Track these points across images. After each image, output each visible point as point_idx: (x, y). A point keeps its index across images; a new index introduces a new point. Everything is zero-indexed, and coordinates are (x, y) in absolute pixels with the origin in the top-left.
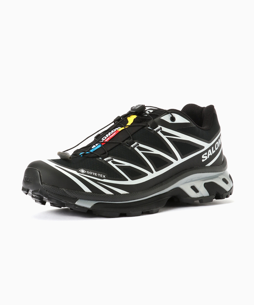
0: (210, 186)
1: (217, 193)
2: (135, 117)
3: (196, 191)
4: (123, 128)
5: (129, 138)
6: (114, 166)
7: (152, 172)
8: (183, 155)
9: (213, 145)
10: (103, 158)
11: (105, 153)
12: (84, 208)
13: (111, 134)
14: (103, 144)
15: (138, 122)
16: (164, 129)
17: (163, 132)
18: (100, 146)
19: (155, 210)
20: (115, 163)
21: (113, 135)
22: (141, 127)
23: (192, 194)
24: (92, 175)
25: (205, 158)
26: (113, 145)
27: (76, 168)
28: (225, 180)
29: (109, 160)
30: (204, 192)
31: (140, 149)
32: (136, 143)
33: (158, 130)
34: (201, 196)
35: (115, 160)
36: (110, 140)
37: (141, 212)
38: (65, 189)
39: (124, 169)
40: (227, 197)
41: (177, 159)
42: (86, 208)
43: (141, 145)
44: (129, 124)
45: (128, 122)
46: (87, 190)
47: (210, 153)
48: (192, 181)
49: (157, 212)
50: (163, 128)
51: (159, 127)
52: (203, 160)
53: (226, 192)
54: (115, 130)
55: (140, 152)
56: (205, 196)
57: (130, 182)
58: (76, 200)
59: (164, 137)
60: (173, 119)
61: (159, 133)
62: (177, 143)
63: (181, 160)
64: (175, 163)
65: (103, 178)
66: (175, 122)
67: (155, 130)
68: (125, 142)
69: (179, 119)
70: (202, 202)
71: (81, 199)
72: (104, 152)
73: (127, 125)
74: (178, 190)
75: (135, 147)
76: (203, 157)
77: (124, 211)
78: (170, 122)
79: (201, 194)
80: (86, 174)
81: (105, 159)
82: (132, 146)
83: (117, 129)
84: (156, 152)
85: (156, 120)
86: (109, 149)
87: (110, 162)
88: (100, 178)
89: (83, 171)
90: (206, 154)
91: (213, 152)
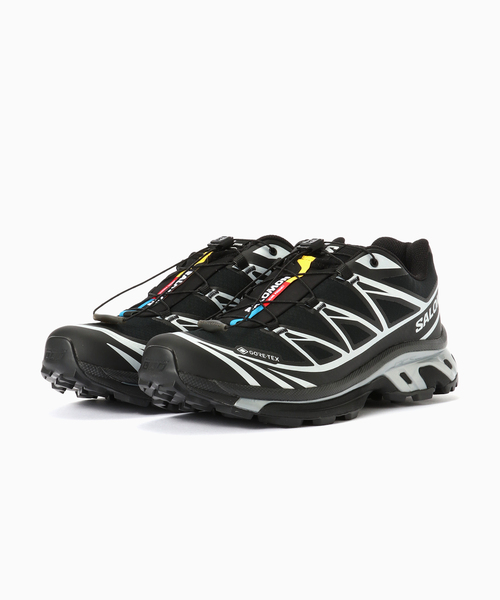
0: (428, 373)
1: (438, 383)
2: (312, 259)
3: (409, 381)
4: (295, 278)
5: (308, 294)
6: (290, 340)
7: (348, 351)
8: (391, 322)
9: (431, 306)
10: (271, 329)
11: (273, 320)
12: (248, 411)
13: (277, 289)
14: (266, 305)
15: (318, 268)
16: (363, 280)
17: (361, 285)
18: (261, 308)
19: (353, 413)
20: (291, 337)
21: (279, 290)
22: (325, 276)
23: (402, 386)
24: (258, 358)
25: (420, 326)
26: (284, 307)
27: (232, 346)
28: (447, 363)
29: (281, 332)
30: (419, 383)
31: (329, 312)
32: (321, 303)
33: (354, 281)
34: (415, 389)
35: (290, 331)
36: (275, 299)
37: (334, 417)
38: (218, 381)
39: (306, 345)
40: (452, 390)
41: (381, 329)
42: (252, 412)
43: (328, 307)
44: (304, 270)
45: (300, 268)
46: (252, 381)
47: (427, 318)
48: (402, 364)
49: (355, 417)
50: (360, 277)
51: (355, 276)
52: (417, 331)
53: (451, 382)
54: (281, 281)
55: (328, 318)
56: (421, 388)
57: (317, 368)
58: (236, 399)
59: (364, 293)
60: (374, 262)
61: (355, 285)
62: (382, 302)
63: (387, 331)
64: (380, 335)
65: (275, 363)
66: (378, 268)
67: (349, 281)
68: (303, 301)
69: (385, 263)
70: (417, 398)
71: (243, 397)
72: (270, 318)
73: (300, 272)
74: (383, 379)
75: (319, 309)
76: (417, 325)
77: (309, 417)
78: (371, 267)
79: (415, 385)
80: (248, 355)
81: (276, 331)
82: (316, 308)
83: (284, 279)
84: (352, 317)
85: (348, 263)
86: (278, 313)
87: (283, 335)
88: (270, 361)
89: (243, 350)
90: (421, 320)
91: (431, 316)
